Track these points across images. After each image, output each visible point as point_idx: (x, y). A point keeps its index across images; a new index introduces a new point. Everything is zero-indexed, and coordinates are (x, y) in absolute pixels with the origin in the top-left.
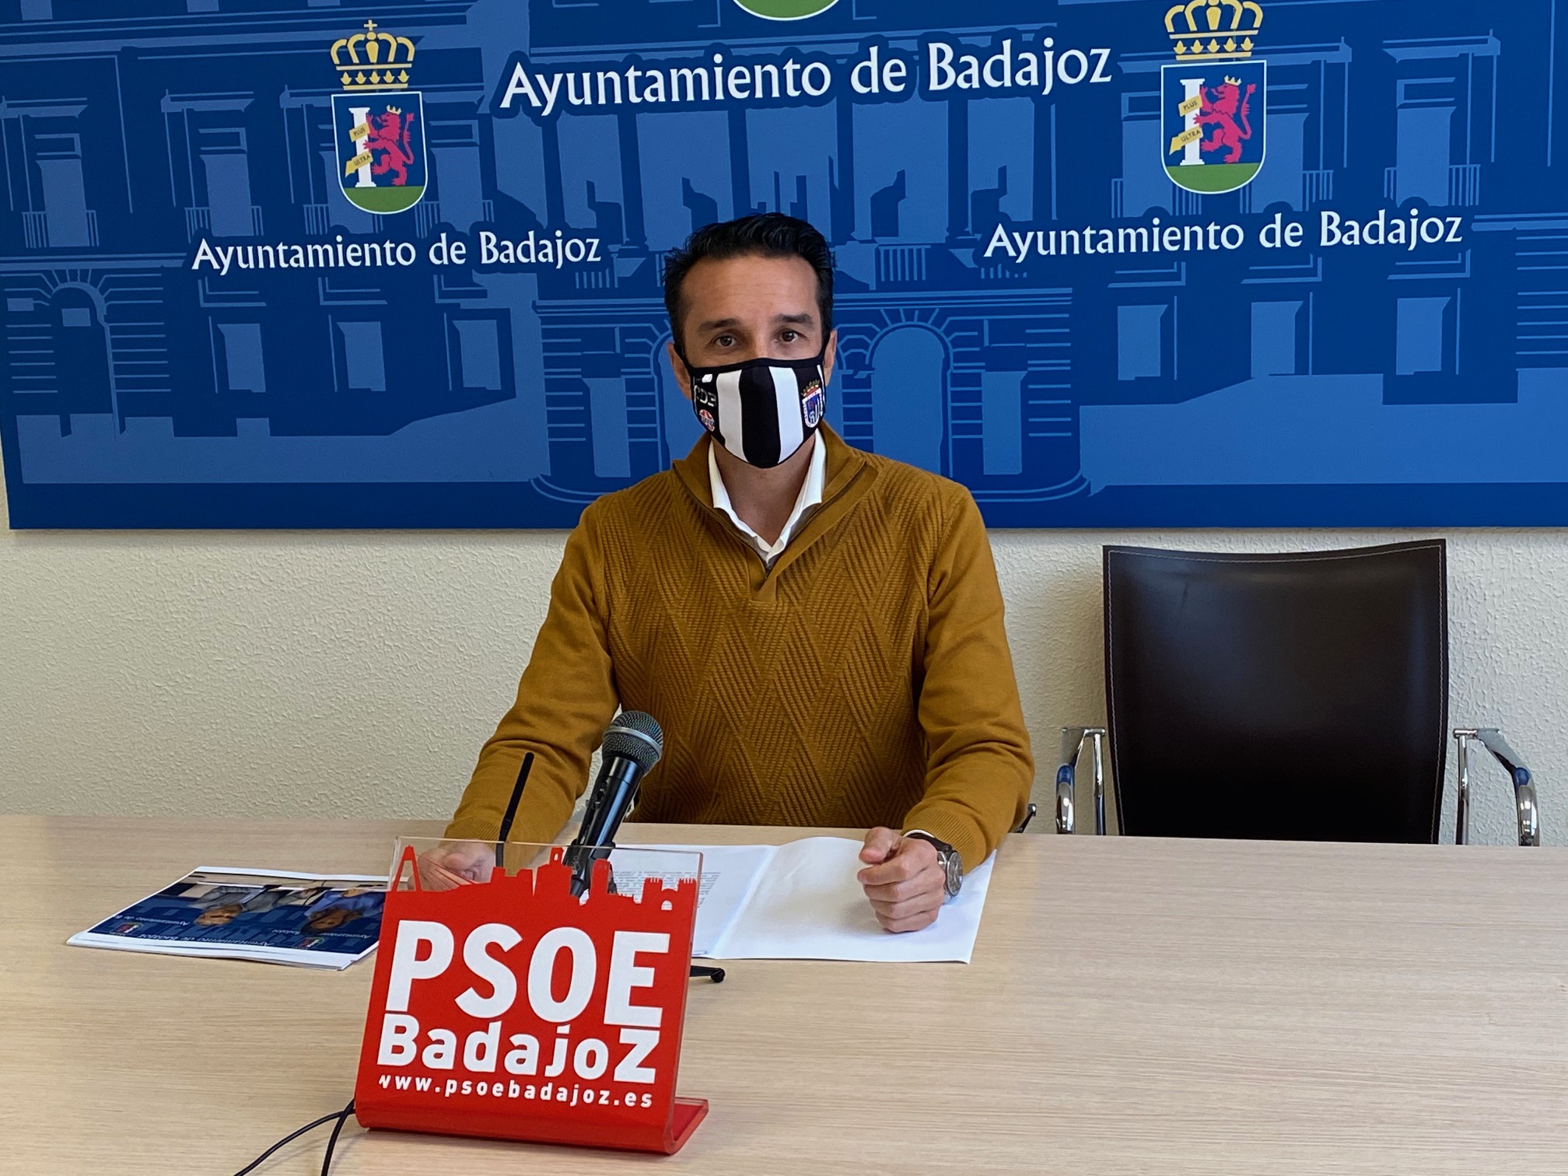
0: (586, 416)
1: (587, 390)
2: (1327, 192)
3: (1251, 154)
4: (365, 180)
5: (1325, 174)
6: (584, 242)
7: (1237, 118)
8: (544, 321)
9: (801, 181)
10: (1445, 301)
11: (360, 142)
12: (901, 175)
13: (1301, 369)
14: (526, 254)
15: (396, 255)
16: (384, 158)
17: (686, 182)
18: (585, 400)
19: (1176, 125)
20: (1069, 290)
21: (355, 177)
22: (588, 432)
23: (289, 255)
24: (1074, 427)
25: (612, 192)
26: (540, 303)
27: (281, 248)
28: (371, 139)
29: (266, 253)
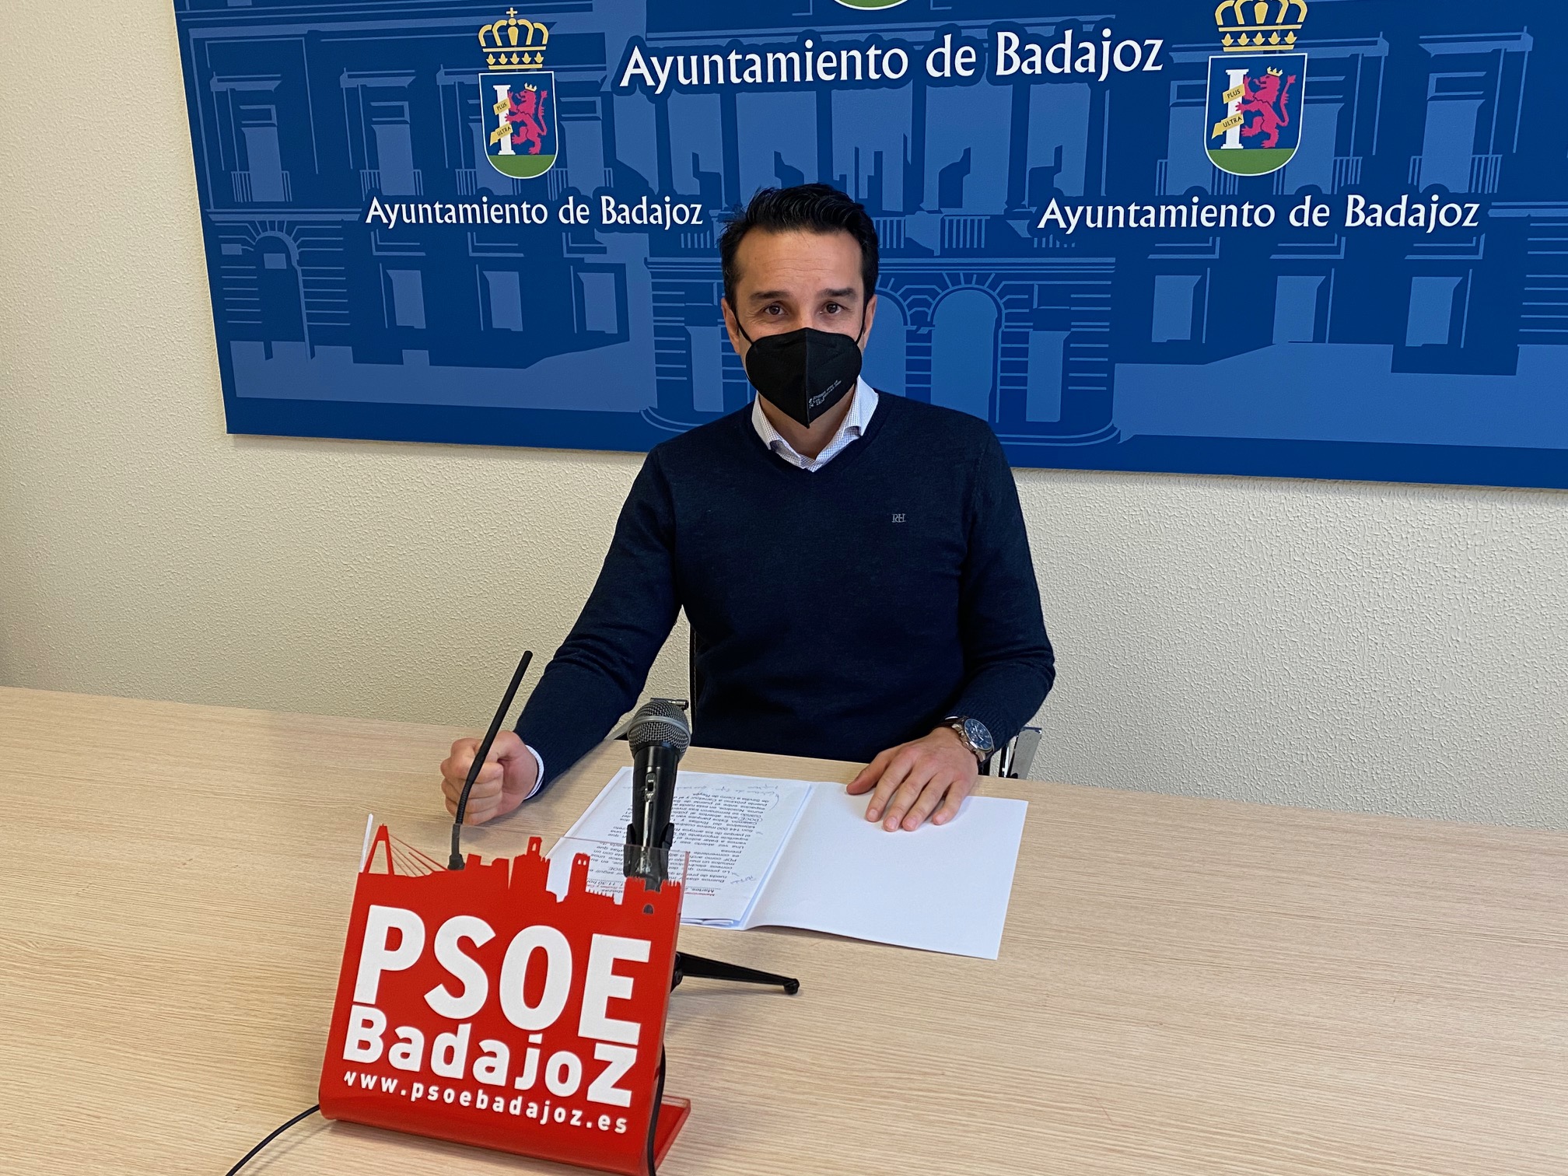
0: (687, 359)
1: (688, 336)
2: (1354, 178)
3: (1287, 140)
4: (507, 149)
5: (1355, 161)
6: (689, 207)
7: (1276, 107)
8: (654, 275)
9: (878, 156)
10: (1457, 280)
11: (503, 115)
12: (967, 152)
13: (1319, 338)
14: (640, 217)
15: (531, 214)
16: (522, 129)
17: (778, 155)
18: (687, 345)
19: (1219, 112)
20: (1113, 260)
21: (498, 146)
22: (688, 372)
23: (444, 212)
24: (1110, 382)
25: (714, 164)
26: (650, 260)
27: (437, 206)
28: (511, 113)
29: (425, 210)
